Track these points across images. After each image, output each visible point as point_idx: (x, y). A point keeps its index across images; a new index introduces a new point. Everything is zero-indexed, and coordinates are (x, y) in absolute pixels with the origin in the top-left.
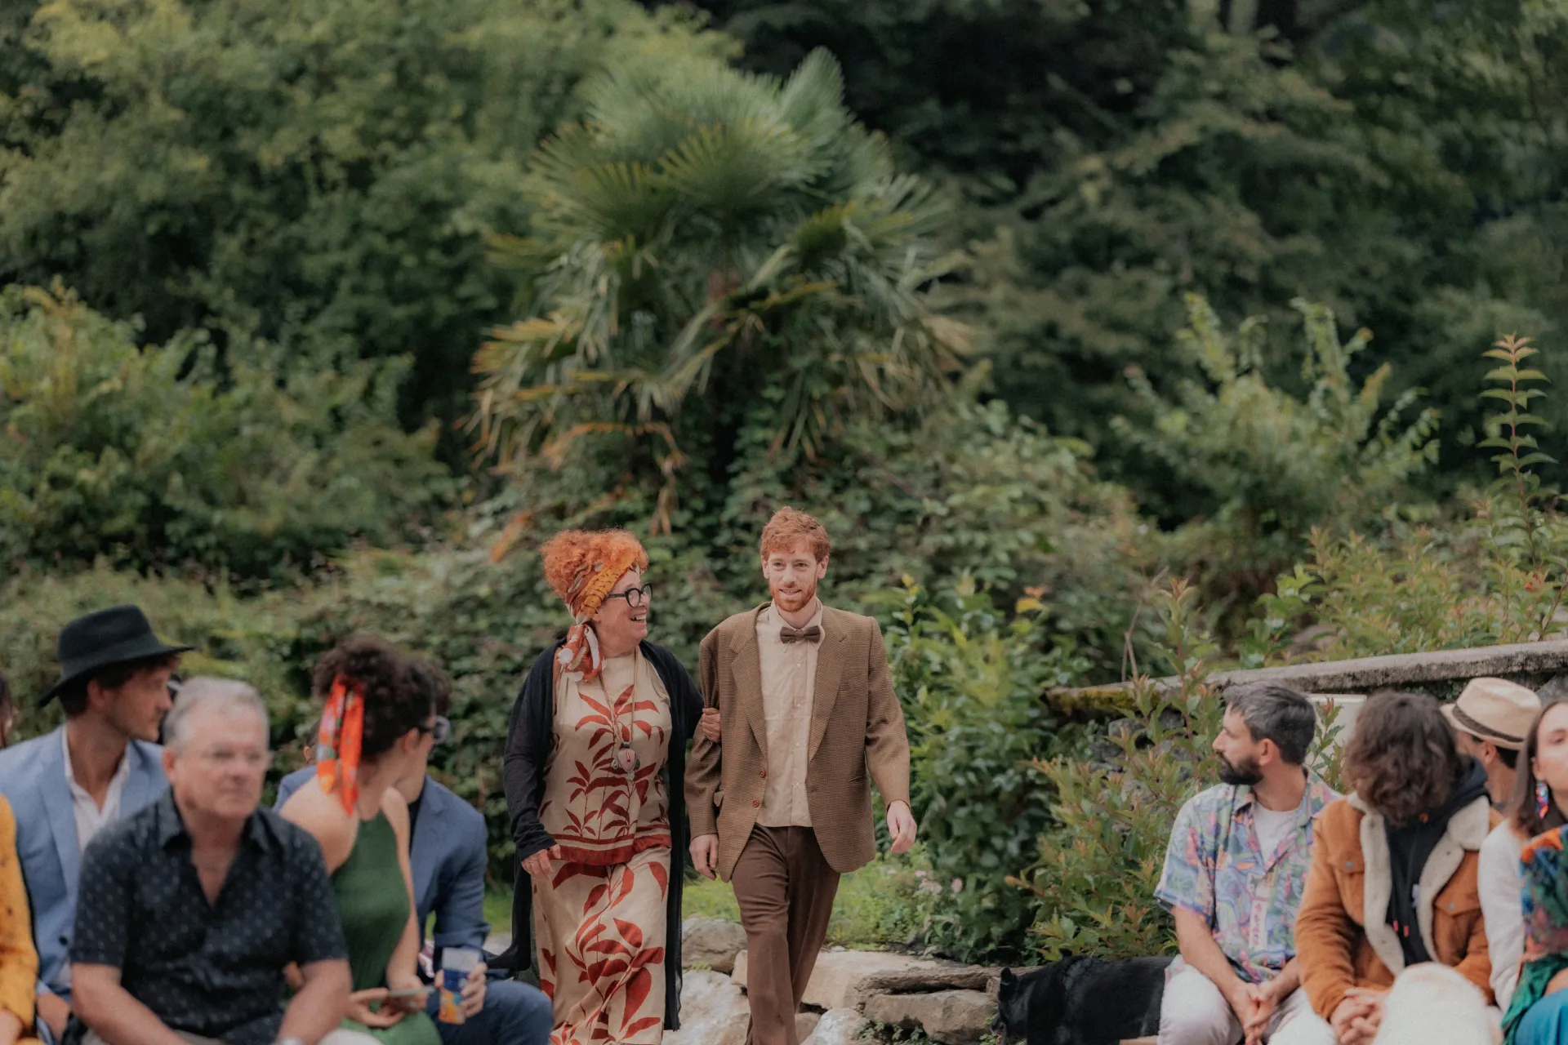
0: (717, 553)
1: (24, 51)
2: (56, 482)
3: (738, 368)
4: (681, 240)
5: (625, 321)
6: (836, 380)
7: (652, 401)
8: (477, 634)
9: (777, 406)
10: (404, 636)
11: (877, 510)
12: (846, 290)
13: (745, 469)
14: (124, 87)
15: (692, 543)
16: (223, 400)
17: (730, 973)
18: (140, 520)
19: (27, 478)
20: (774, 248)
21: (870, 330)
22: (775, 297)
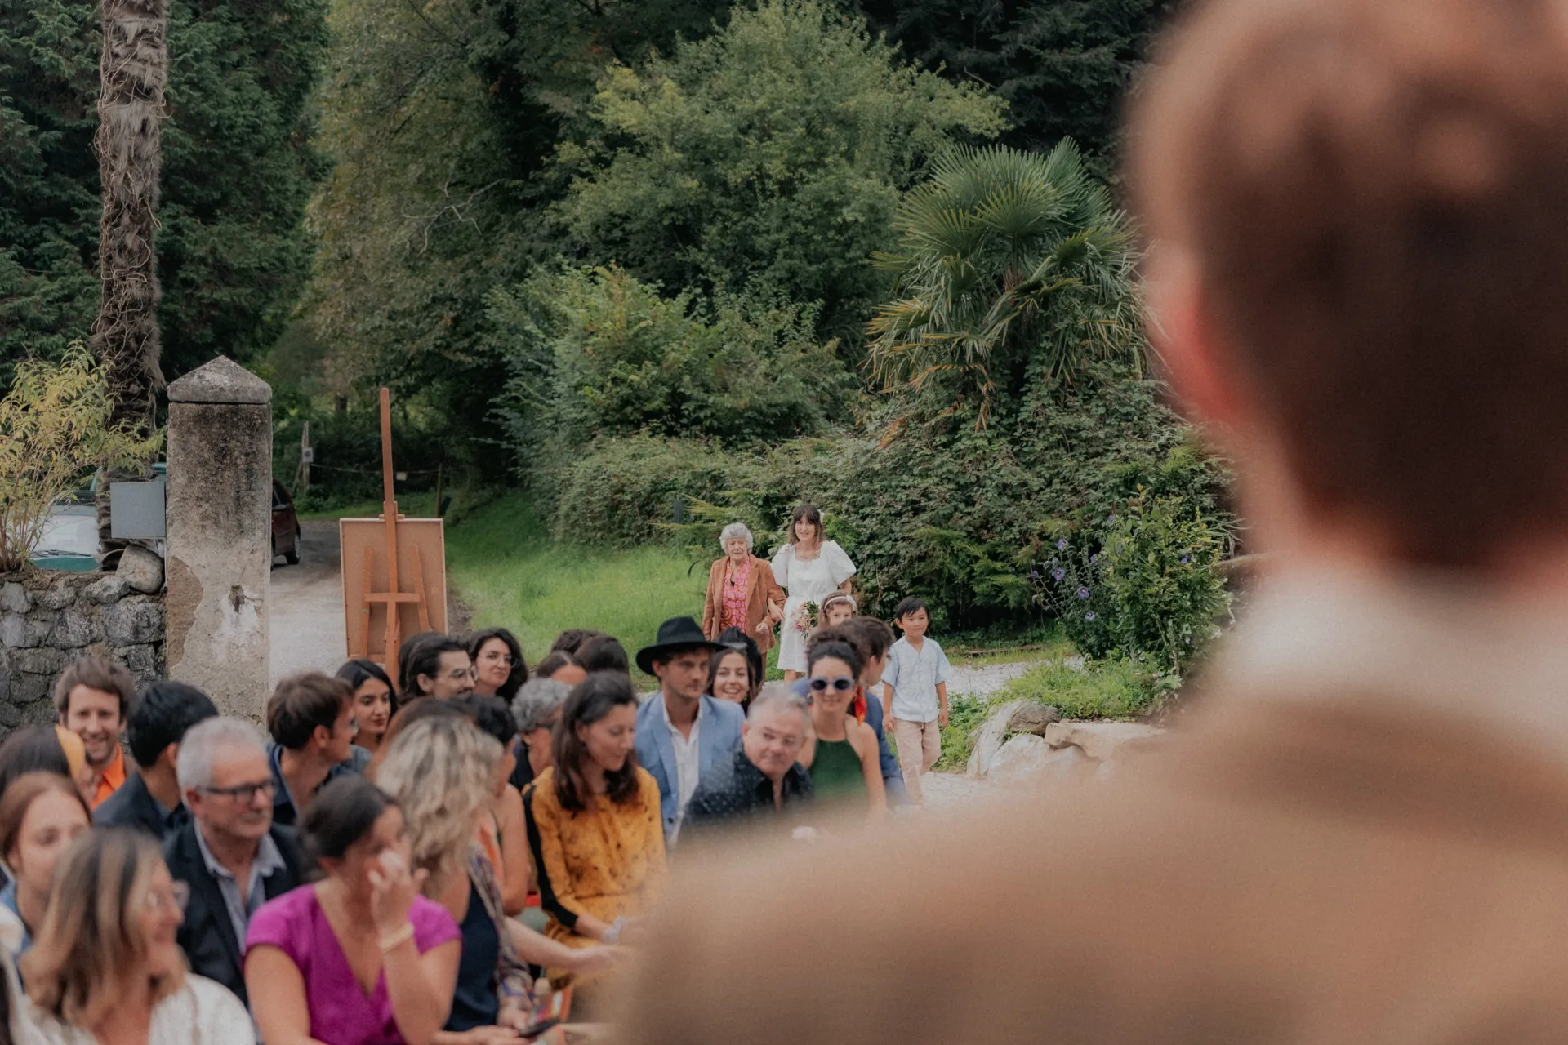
0: (1015, 441)
1: (589, 118)
2: (616, 381)
3: (1024, 328)
4: (988, 254)
5: (956, 301)
6: (1083, 335)
7: (974, 349)
8: (874, 492)
9: (1048, 352)
10: (830, 493)
11: (1110, 413)
12: (1087, 281)
13: (1030, 390)
14: (647, 138)
15: (999, 435)
16: (712, 329)
17: (1043, 736)
18: (666, 403)
19: (599, 378)
20: (1046, 256)
21: (1103, 303)
22: (1045, 287)
